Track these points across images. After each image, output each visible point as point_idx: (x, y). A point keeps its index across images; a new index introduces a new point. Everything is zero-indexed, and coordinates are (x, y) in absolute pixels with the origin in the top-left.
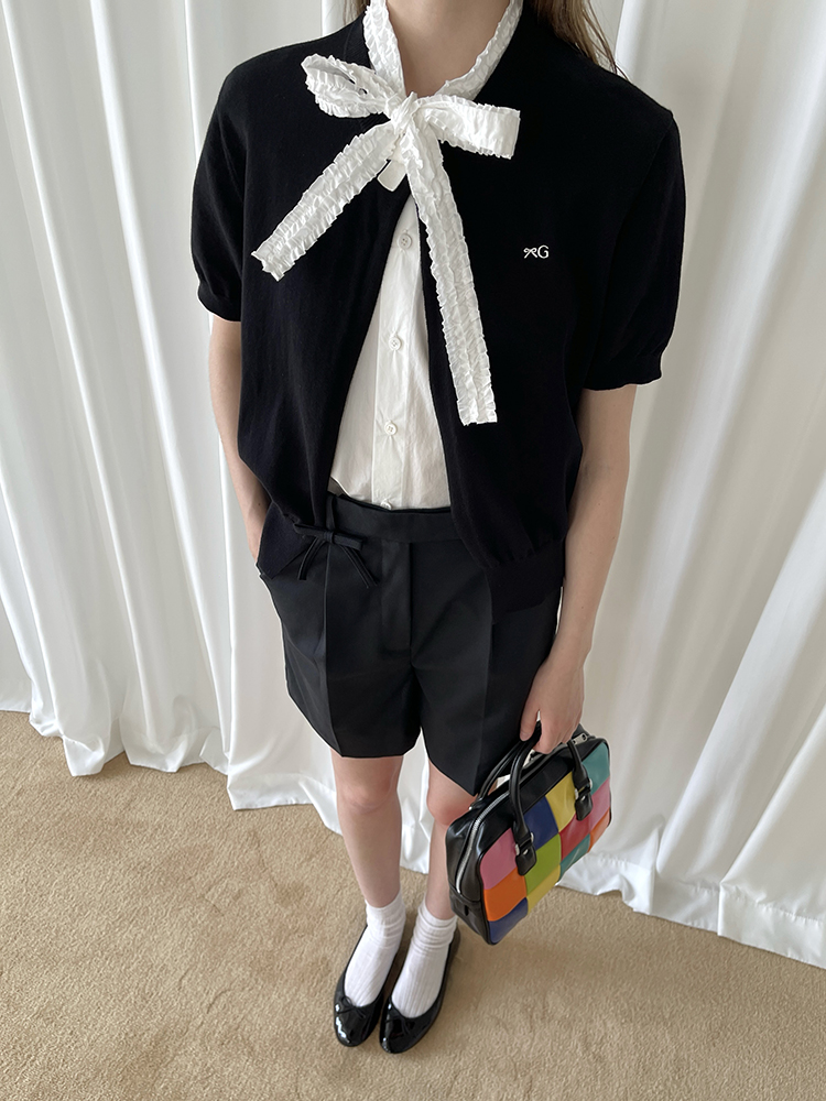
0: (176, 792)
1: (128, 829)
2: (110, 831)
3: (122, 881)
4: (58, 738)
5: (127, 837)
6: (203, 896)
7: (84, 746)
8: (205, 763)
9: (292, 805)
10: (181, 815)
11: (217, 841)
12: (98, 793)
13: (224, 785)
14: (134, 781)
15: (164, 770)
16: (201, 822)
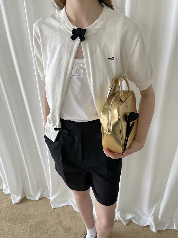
0: (38, 205)
1: (27, 216)
2: (23, 217)
3: (26, 230)
4: (10, 194)
5: (27, 218)
6: (46, 232)
7: (16, 196)
8: (45, 197)
9: (67, 206)
10: (40, 211)
11: (49, 217)
12: (20, 207)
13: (50, 202)
14: (28, 203)
15: (35, 200)
16: (45, 213)
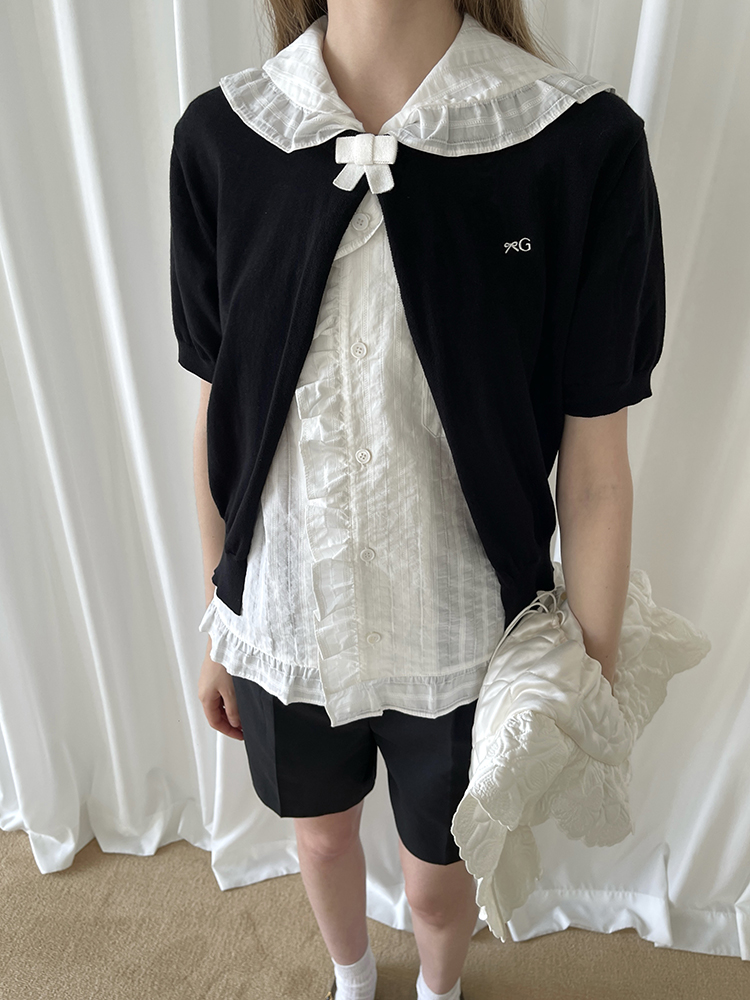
0: (156, 878)
1: (109, 929)
2: (91, 933)
4: (20, 831)
5: (110, 938)
6: (204, 997)
7: (52, 839)
8: (184, 840)
9: (283, 876)
10: (165, 904)
11: (209, 930)
12: (72, 890)
13: (208, 863)
14: (109, 871)
15: (140, 854)
16: (189, 910)
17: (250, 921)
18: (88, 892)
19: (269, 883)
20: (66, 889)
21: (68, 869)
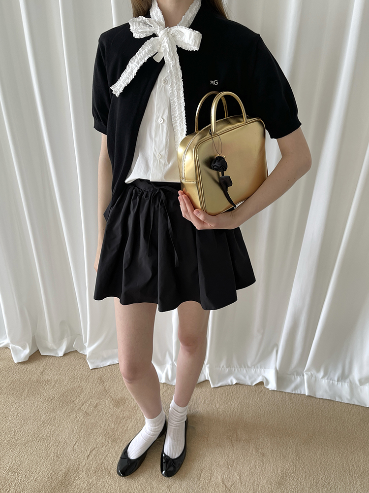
0: (63, 365)
1: (43, 383)
2: (35, 385)
3: (42, 406)
5: (43, 387)
6: (80, 408)
7: (20, 348)
8: (76, 350)
9: (116, 364)
10: (66, 374)
11: (84, 384)
12: (28, 369)
13: (85, 359)
14: (43, 362)
15: (57, 356)
16: (76, 376)
17: (101, 380)
18: (35, 370)
19: (110, 367)
20: (25, 369)
21: (26, 361)
